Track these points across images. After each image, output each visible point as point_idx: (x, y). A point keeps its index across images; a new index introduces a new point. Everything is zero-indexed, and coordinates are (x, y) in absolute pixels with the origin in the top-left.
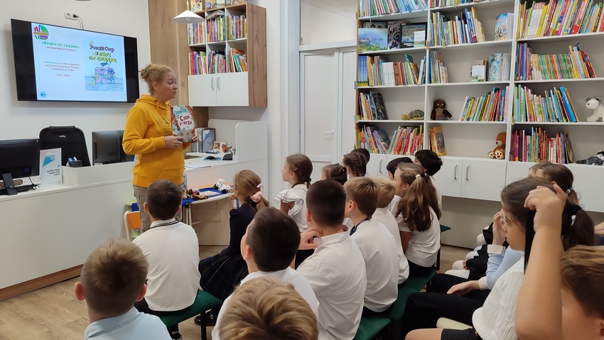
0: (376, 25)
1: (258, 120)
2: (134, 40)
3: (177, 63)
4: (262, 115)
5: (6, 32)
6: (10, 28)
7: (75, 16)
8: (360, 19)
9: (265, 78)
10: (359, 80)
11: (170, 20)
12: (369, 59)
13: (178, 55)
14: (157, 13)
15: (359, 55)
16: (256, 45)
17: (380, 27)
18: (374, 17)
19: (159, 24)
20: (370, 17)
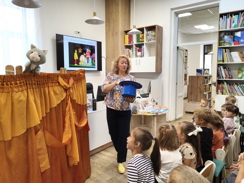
1: (156, 78)
2: (101, 43)
3: (119, 53)
4: (159, 76)
5: (53, 40)
6: (55, 38)
7: (78, 32)
8: (220, 30)
9: (161, 59)
10: (219, 60)
11: (116, 34)
12: (224, 50)
13: (120, 49)
14: (110, 31)
15: (219, 48)
16: (159, 44)
17: (228, 35)
18: (227, 30)
19: (111, 35)
20: (225, 30)
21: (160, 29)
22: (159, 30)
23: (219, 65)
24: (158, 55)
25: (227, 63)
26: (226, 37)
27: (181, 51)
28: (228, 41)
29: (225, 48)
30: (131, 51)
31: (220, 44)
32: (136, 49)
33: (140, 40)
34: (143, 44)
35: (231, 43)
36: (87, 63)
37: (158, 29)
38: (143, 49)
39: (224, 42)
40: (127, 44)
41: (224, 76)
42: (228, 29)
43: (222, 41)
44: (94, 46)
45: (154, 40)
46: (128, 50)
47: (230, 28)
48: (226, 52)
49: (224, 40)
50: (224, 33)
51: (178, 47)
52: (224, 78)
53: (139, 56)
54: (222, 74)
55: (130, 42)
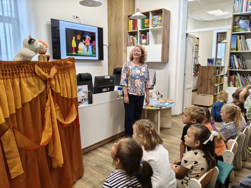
0: (242, 18)
1: (162, 69)
2: (102, 29)
3: (122, 41)
4: (166, 65)
7: (77, 17)
8: (234, 14)
9: (168, 47)
10: (231, 48)
11: (119, 18)
12: (238, 37)
13: (123, 36)
14: (112, 16)
15: (233, 34)
16: (166, 30)
17: (244, 19)
18: (242, 13)
19: (113, 21)
20: (240, 13)
21: (168, 13)
22: (166, 15)
23: (232, 54)
24: (164, 42)
25: (241, 51)
26: (241, 22)
27: (190, 38)
28: (243, 26)
29: (240, 34)
30: (135, 38)
31: (234, 30)
32: (140, 36)
33: (146, 26)
34: (148, 31)
35: (247, 28)
36: (86, 51)
37: (165, 13)
38: (149, 36)
39: (239, 28)
40: (131, 30)
41: (237, 66)
42: (244, 12)
43: (237, 27)
44: (95, 33)
45: (160, 25)
46: (132, 37)
47: (246, 11)
48: (240, 38)
49: (239, 25)
50: (239, 17)
51: (187, 34)
52: (237, 68)
53: (144, 44)
54: (235, 63)
55: (134, 28)
